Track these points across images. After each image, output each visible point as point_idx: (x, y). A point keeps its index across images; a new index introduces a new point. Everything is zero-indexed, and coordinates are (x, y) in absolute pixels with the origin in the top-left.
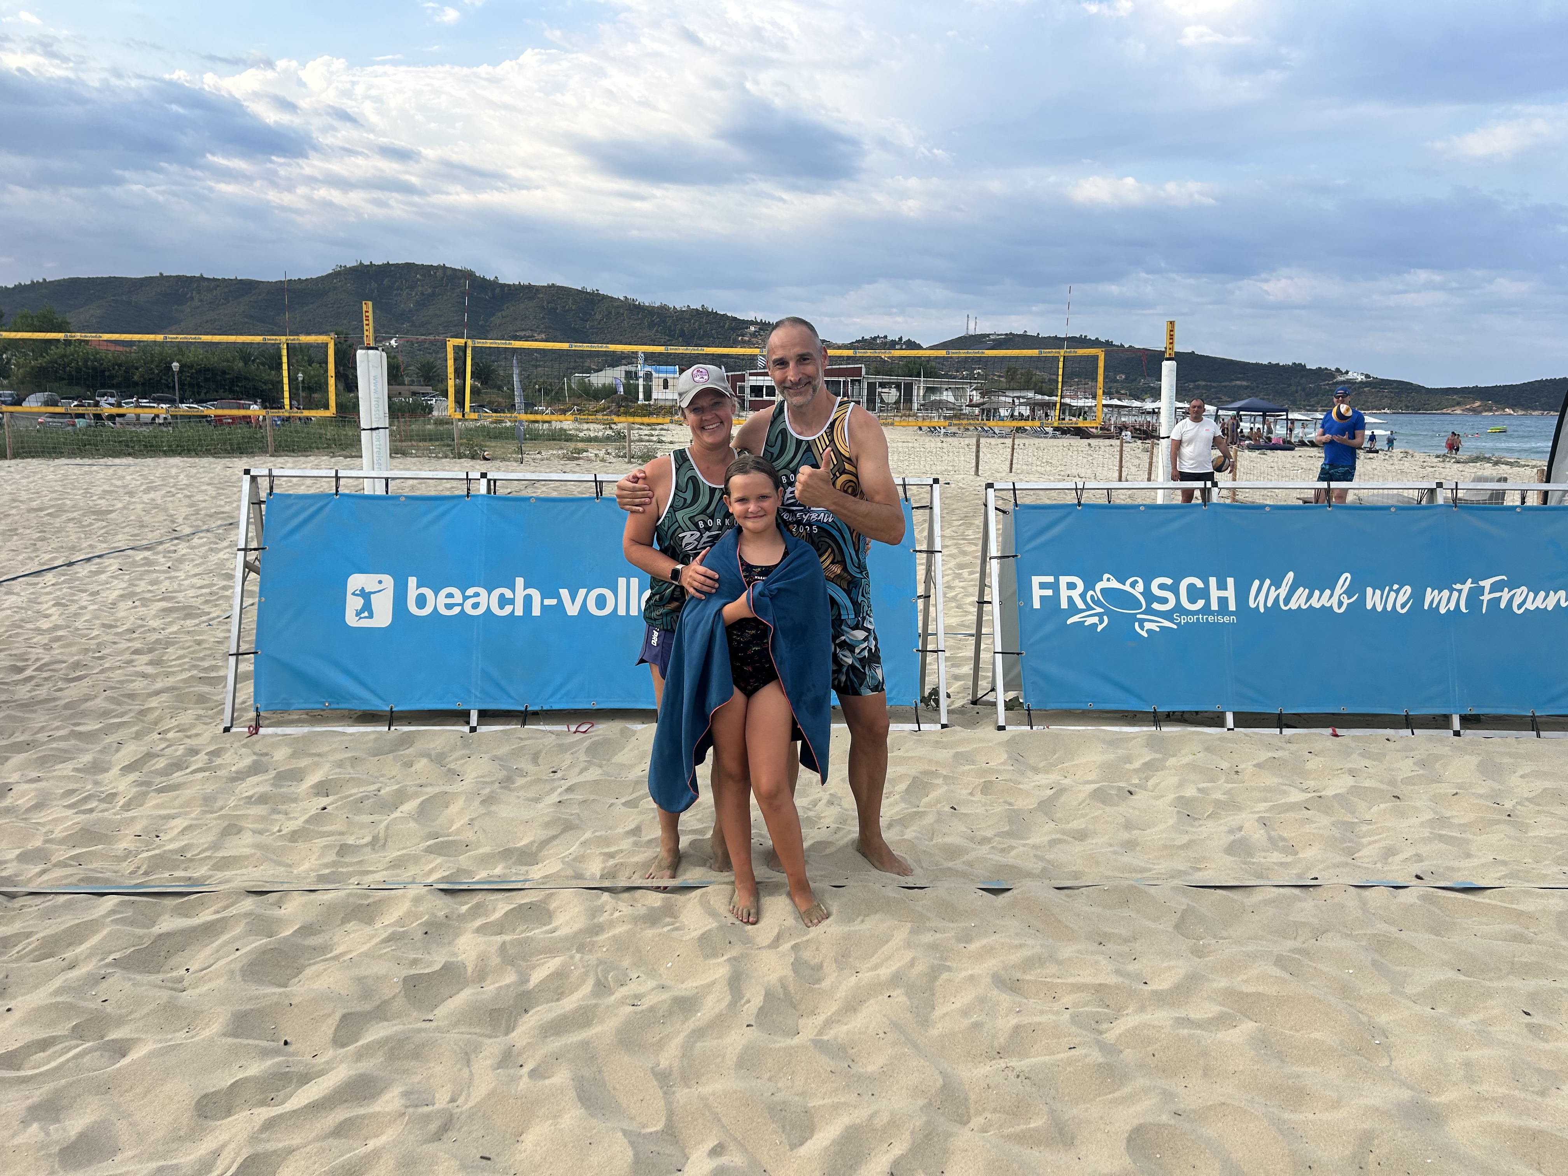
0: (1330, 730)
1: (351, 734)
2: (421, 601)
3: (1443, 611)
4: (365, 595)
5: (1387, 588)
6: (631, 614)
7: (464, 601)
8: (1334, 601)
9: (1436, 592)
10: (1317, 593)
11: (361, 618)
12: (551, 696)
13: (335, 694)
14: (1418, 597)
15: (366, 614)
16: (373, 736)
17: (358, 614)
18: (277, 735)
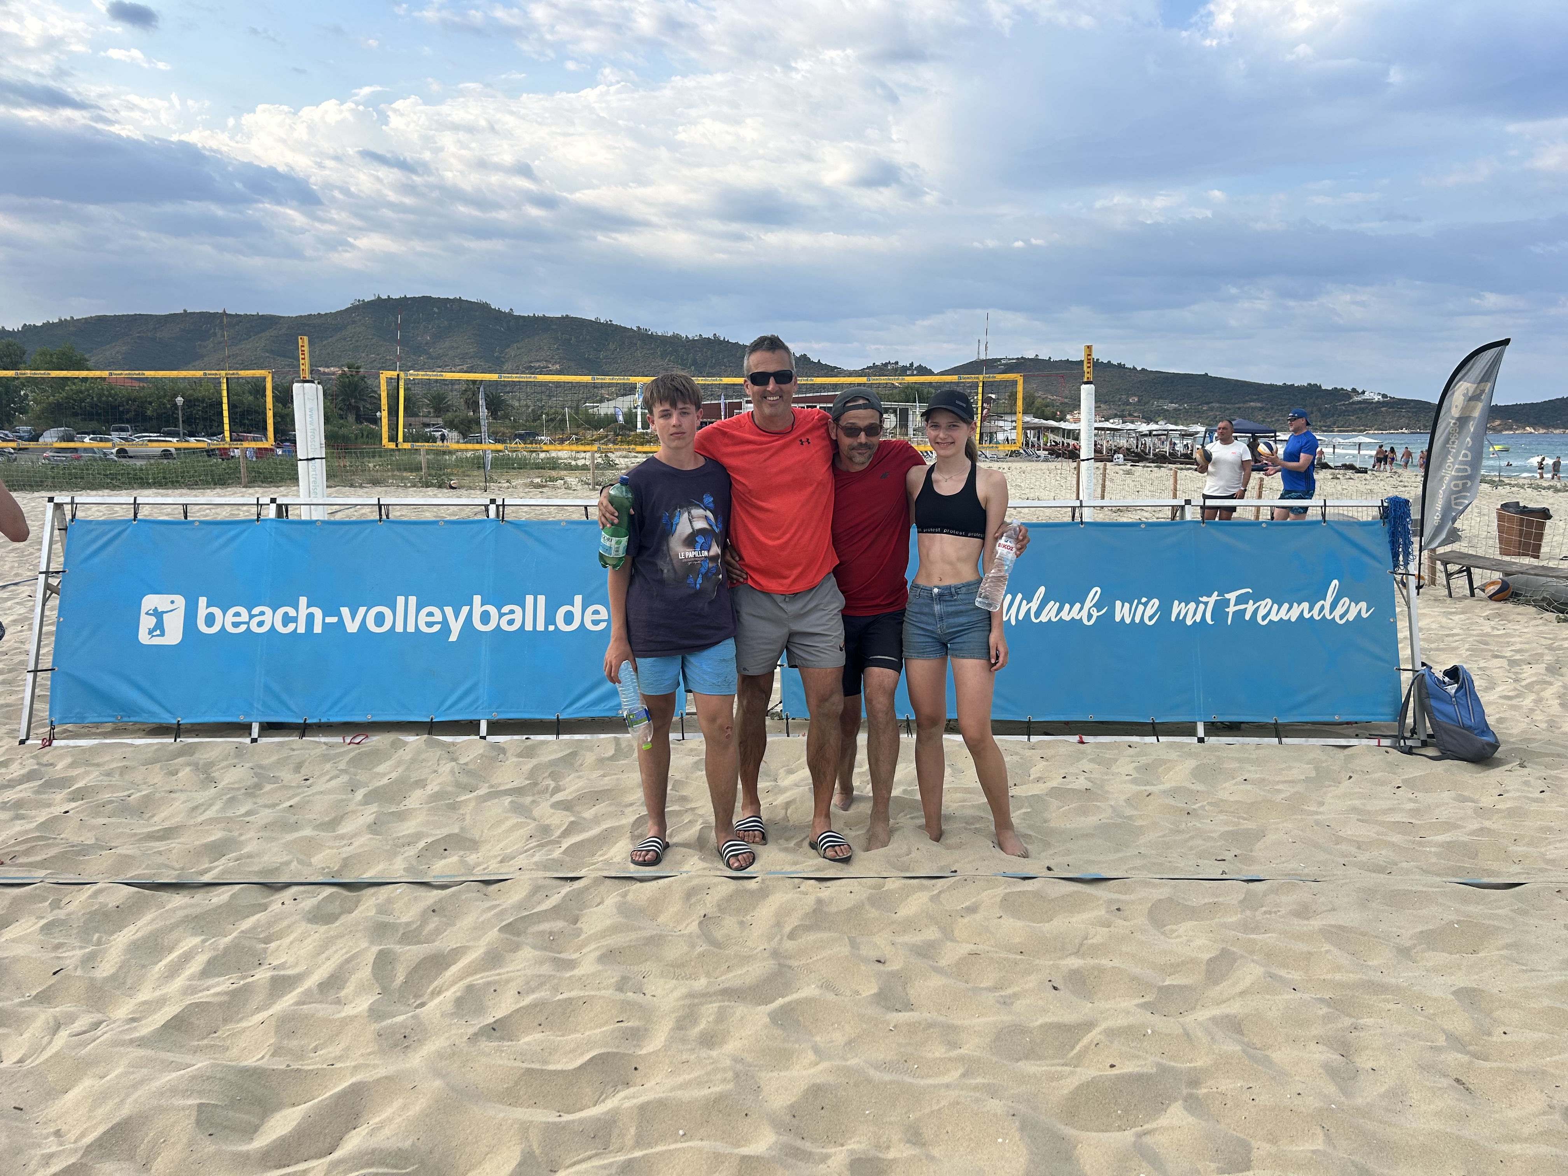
0: (1077, 738)
1: (138, 746)
2: (210, 620)
3: (1189, 622)
4: (158, 614)
5: (1136, 601)
6: (408, 630)
7: (250, 619)
8: (1084, 613)
9: (1183, 604)
10: (1067, 606)
11: (153, 636)
12: (330, 708)
13: (127, 708)
14: (1165, 609)
15: (158, 632)
16: (156, 747)
17: (150, 632)
18: (68, 747)
